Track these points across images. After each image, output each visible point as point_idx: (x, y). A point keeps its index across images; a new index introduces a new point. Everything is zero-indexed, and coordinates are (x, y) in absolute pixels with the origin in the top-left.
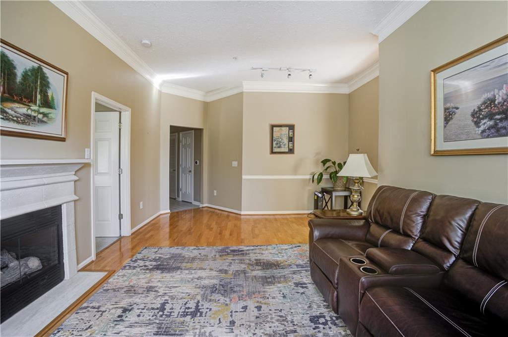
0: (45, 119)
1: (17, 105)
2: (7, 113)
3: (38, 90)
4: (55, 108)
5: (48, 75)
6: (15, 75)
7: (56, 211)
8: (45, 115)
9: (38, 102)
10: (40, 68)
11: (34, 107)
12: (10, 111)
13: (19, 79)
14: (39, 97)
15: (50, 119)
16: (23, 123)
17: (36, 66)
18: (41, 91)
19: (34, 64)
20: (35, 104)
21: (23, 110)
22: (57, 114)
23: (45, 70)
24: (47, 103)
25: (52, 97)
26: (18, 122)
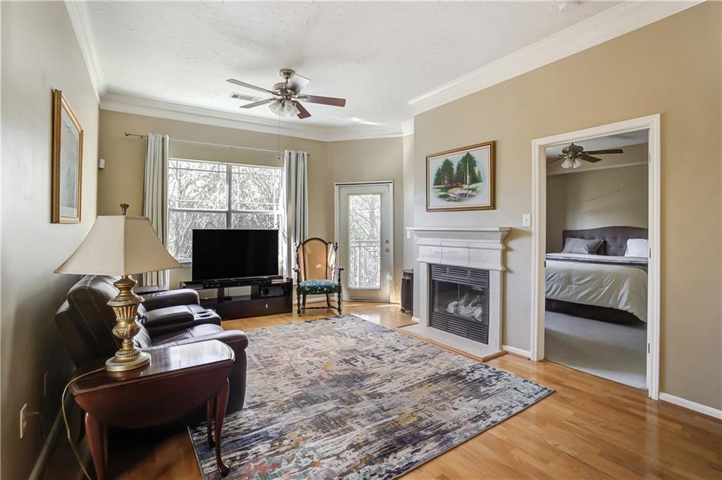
0: (474, 193)
1: (455, 189)
2: (449, 196)
3: (468, 172)
4: (482, 181)
5: (475, 156)
6: (453, 169)
7: (485, 274)
8: (473, 190)
9: (468, 181)
10: (468, 154)
11: (465, 187)
12: (450, 195)
13: (455, 171)
14: (468, 177)
15: (478, 192)
16: (459, 200)
17: (465, 154)
18: (470, 172)
19: (463, 154)
20: (466, 184)
21: (458, 191)
22: (484, 187)
23: (471, 153)
24: (475, 179)
25: (479, 173)
26: (455, 201)
